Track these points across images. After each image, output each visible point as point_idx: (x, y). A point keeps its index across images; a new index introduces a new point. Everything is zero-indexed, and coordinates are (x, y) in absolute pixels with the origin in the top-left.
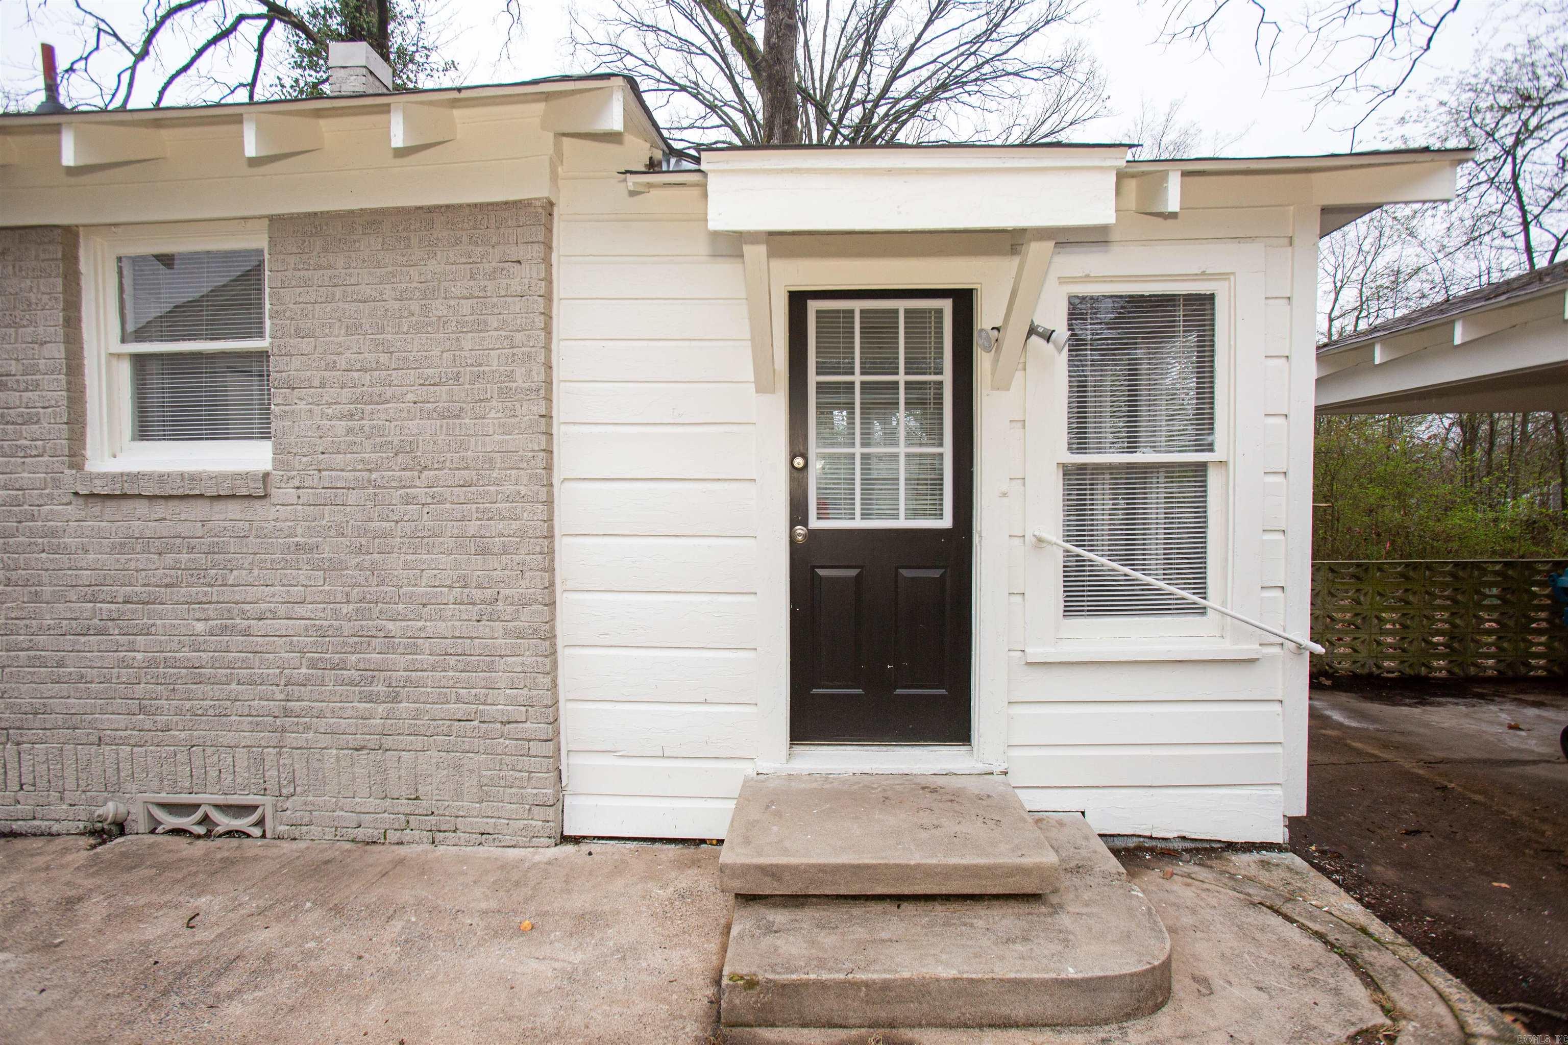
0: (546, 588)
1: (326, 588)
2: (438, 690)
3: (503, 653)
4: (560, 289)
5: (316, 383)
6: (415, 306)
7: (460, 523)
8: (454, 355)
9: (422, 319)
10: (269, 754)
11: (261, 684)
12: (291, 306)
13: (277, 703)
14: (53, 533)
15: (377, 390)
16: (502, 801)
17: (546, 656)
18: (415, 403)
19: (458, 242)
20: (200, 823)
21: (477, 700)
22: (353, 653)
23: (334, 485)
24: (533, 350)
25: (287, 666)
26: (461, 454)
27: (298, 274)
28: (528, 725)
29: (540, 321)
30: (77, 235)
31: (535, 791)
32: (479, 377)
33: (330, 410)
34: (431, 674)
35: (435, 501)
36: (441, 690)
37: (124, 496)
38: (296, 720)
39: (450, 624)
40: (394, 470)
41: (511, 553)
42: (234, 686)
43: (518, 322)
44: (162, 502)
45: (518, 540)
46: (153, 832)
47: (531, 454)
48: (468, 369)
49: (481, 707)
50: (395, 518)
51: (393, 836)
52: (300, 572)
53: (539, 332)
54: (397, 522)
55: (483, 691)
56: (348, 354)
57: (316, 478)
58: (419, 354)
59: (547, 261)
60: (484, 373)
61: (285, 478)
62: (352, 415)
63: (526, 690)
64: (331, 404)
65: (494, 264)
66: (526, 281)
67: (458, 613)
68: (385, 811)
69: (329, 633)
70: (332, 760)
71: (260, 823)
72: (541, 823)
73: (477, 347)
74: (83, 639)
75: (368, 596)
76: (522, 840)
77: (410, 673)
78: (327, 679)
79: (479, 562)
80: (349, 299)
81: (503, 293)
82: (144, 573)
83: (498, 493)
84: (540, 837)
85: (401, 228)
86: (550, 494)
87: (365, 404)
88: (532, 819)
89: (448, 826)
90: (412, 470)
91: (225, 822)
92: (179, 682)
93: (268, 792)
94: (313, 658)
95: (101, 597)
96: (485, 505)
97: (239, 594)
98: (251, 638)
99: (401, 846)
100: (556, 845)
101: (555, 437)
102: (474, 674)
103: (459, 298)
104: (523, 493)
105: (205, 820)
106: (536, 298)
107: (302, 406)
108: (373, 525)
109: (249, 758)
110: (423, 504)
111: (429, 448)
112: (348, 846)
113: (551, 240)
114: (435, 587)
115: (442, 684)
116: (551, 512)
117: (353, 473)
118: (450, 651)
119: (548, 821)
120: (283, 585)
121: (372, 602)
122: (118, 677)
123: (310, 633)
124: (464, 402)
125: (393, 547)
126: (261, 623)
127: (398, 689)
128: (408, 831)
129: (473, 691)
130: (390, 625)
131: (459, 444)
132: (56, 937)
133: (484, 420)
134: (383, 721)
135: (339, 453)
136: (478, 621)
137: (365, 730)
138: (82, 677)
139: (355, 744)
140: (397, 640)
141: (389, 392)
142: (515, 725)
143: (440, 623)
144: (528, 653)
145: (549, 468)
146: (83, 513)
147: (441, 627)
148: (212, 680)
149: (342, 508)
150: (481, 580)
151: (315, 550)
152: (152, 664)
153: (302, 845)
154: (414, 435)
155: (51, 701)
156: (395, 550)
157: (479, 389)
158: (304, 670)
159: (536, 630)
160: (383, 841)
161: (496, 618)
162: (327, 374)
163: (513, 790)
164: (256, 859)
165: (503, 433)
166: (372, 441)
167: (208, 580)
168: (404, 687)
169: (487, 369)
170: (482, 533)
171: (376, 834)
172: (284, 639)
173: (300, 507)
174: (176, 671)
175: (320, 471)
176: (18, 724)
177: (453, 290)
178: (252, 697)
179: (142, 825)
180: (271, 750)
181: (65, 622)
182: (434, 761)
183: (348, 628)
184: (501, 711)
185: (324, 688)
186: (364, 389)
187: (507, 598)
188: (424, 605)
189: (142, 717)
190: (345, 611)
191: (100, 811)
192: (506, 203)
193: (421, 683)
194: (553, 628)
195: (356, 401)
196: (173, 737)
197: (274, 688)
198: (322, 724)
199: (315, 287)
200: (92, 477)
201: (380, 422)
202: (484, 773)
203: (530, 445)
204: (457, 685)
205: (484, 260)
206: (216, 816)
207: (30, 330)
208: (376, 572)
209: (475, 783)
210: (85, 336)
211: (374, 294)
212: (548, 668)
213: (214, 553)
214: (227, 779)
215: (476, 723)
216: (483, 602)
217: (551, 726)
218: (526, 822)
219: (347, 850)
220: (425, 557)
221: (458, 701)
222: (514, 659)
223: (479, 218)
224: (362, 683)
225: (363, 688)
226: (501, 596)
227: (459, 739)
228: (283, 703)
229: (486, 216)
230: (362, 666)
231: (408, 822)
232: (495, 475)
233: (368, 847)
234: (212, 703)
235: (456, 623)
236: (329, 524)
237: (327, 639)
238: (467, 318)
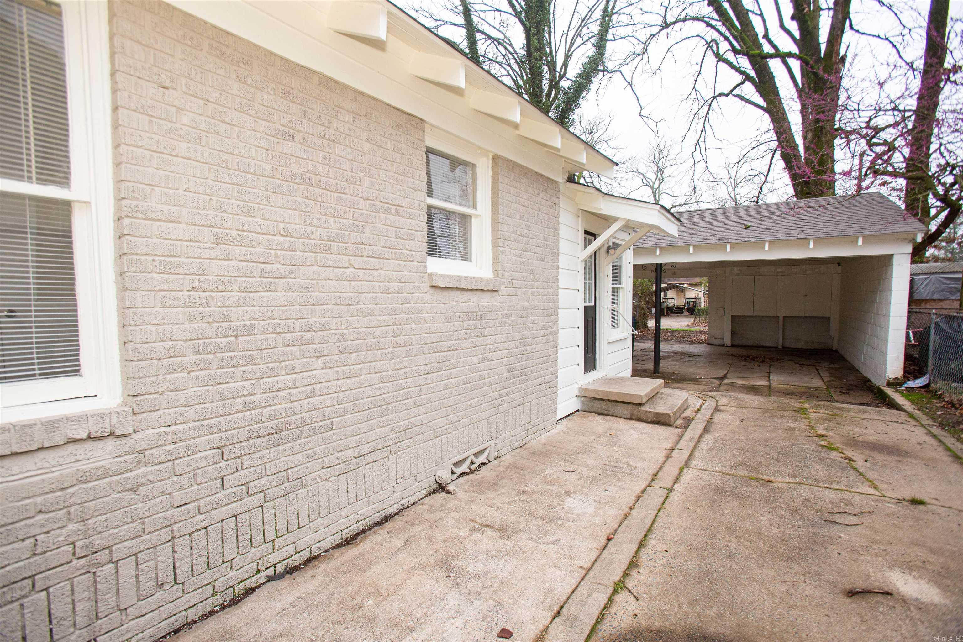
3: (550, 354)
5: (512, 239)
12: (505, 201)
14: (420, 312)
19: (544, 190)
20: (468, 467)
24: (557, 238)
27: (508, 187)
28: (554, 381)
33: (515, 252)
36: (538, 373)
37: (454, 289)
40: (530, 281)
41: (553, 315)
43: (555, 227)
45: (554, 310)
46: (452, 480)
47: (557, 278)
51: (524, 441)
53: (558, 232)
56: (519, 228)
61: (503, 282)
63: (554, 368)
65: (551, 203)
66: (557, 212)
68: (522, 431)
70: (511, 414)
71: (488, 455)
73: (548, 234)
75: (523, 336)
79: (547, 319)
80: (520, 204)
81: (553, 215)
85: (532, 179)
90: (533, 281)
91: (478, 461)
93: (492, 438)
97: (488, 340)
99: (529, 443)
103: (545, 214)
104: (555, 292)
106: (558, 219)
107: (508, 249)
109: (488, 424)
117: (520, 281)
120: (501, 334)
121: (524, 339)
128: (527, 437)
130: (528, 348)
133: (548, 263)
134: (524, 391)
135: (517, 272)
144: (555, 353)
146: (434, 298)
160: (522, 445)
161: (549, 341)
165: (551, 269)
169: (549, 243)
171: (520, 443)
173: (507, 297)
175: (512, 280)
177: (543, 209)
180: (494, 417)
186: (523, 244)
187: (551, 333)
199: (512, 195)
201: (527, 260)
202: (545, 404)
203: (556, 274)
205: (549, 200)
206: (474, 459)
209: (543, 409)
211: (526, 204)
214: (480, 438)
215: (544, 385)
221: (540, 377)
222: (552, 356)
229: (549, 183)
232: (550, 285)
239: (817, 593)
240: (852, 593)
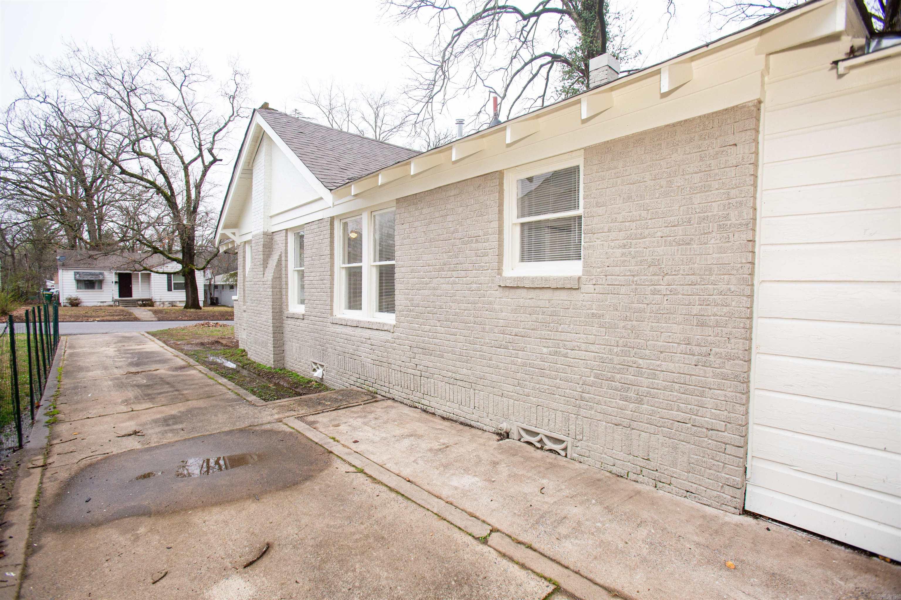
0: (746, 350)
1: (607, 337)
2: (666, 401)
3: (712, 387)
4: (764, 157)
5: (606, 230)
6: (663, 183)
7: (687, 307)
8: (688, 208)
9: (668, 189)
10: (572, 417)
11: (570, 382)
12: (594, 191)
13: (578, 393)
14: (490, 303)
15: (639, 231)
16: (703, 476)
17: (743, 394)
18: (662, 237)
19: (692, 140)
20: (539, 442)
21: (691, 412)
22: (618, 374)
23: (614, 283)
24: (744, 199)
25: (584, 375)
26: (690, 266)
27: (598, 174)
28: (726, 434)
29: (749, 180)
30: (503, 174)
31: (727, 476)
32: (704, 219)
33: (613, 244)
34: (662, 392)
35: (672, 293)
36: (669, 402)
37: (518, 287)
38: (586, 403)
39: (677, 365)
40: (648, 276)
41: (722, 327)
42: (558, 381)
43: (733, 183)
44: (532, 290)
45: (727, 318)
46: (519, 440)
47: (740, 265)
48: (697, 215)
49: (694, 417)
50: (647, 302)
51: (632, 476)
52: (593, 328)
53: (749, 187)
54: (648, 304)
55: (696, 407)
56: (623, 213)
57: (604, 279)
58: (665, 209)
59: (756, 141)
60: (708, 217)
61: (588, 279)
62: (625, 246)
63: (726, 413)
64: (614, 240)
65: (717, 149)
66: (740, 156)
67: (683, 360)
68: (629, 462)
69: (606, 361)
70: (602, 427)
71: (565, 449)
72: (730, 497)
73: (704, 202)
74: (499, 350)
75: (629, 344)
76: (715, 504)
77: (650, 389)
78: (603, 385)
79: (699, 330)
80: (625, 184)
81: (723, 166)
82: (523, 323)
83: (714, 289)
84: (728, 506)
85: (656, 139)
86: (752, 291)
87: (633, 239)
88: (723, 493)
89: (666, 480)
90: (658, 275)
91: (550, 445)
92: (535, 375)
93: (570, 436)
94: (597, 373)
95: (507, 332)
96: (705, 297)
97: (563, 336)
98: (567, 359)
99: (637, 483)
100: (740, 514)
101: (757, 253)
102: (691, 396)
103: (692, 174)
104: (732, 290)
105: (541, 441)
106: (747, 165)
107: (598, 242)
108: (634, 305)
109: (562, 417)
110: (664, 295)
111: (670, 263)
112: (608, 474)
113: (758, 127)
114: (669, 342)
115: (669, 399)
116: (752, 302)
117: (624, 277)
118: (676, 381)
119: (735, 498)
120: (585, 334)
121: (630, 347)
122: (511, 369)
123: (597, 360)
124: (693, 235)
125: (645, 318)
126: (573, 352)
127: (642, 397)
128: (641, 476)
129: (689, 407)
130: (640, 361)
131: (689, 260)
132: (492, 477)
133: (707, 245)
134: (632, 413)
135: (617, 266)
136: (696, 365)
137: (622, 416)
138: (498, 366)
139: (616, 422)
140: (644, 370)
141: (647, 232)
142: (716, 432)
143: (670, 364)
144: (729, 389)
145: (752, 274)
146: (502, 295)
147: (671, 366)
148: (549, 376)
149: (617, 296)
150: (700, 341)
151: (602, 317)
152: (524, 365)
153: (585, 467)
154: (660, 256)
155: (487, 374)
156: (646, 320)
157: (704, 227)
158: (592, 379)
159: (737, 376)
160: (626, 477)
161: (708, 365)
162: (612, 225)
163: (711, 471)
164: (564, 467)
165: (719, 253)
166: (635, 259)
167: (550, 328)
168: (646, 396)
169: (710, 214)
170: (702, 313)
171: (623, 473)
172: (583, 361)
173: (595, 295)
174: (534, 369)
175: (606, 276)
176: (475, 382)
177: (688, 169)
178: (566, 388)
179: (516, 437)
180: (573, 415)
181: (493, 342)
182: (661, 441)
183: (616, 360)
184: (707, 422)
185: (601, 389)
186: (632, 231)
187: (716, 354)
188: (661, 352)
189: (518, 388)
190: (615, 351)
191: (501, 426)
192: (726, 110)
193: (657, 396)
194: (748, 376)
195: (628, 238)
196: (530, 399)
197: (577, 385)
198: (599, 408)
199: (607, 180)
200: (506, 279)
201: (641, 249)
202: (692, 456)
203: (739, 260)
204: (679, 401)
205: (710, 148)
206: (545, 440)
207: (486, 217)
208: (634, 331)
209: (685, 460)
210: (505, 217)
211: (639, 178)
212: (744, 401)
213: (553, 315)
214: (552, 425)
215: (689, 425)
216: (700, 354)
217: (743, 438)
218: (719, 493)
219: (608, 477)
220: (664, 325)
221: (678, 410)
222: (719, 392)
223: (707, 123)
224: (622, 390)
225: (622, 393)
226: (713, 352)
227: (677, 432)
228: (581, 393)
229: (711, 121)
230: (623, 381)
231: (642, 471)
232: (712, 278)
233: (619, 478)
234: (548, 387)
235: (681, 365)
236: (610, 304)
237: (605, 364)
238: (697, 185)
239: (285, 532)
240: (269, 546)
